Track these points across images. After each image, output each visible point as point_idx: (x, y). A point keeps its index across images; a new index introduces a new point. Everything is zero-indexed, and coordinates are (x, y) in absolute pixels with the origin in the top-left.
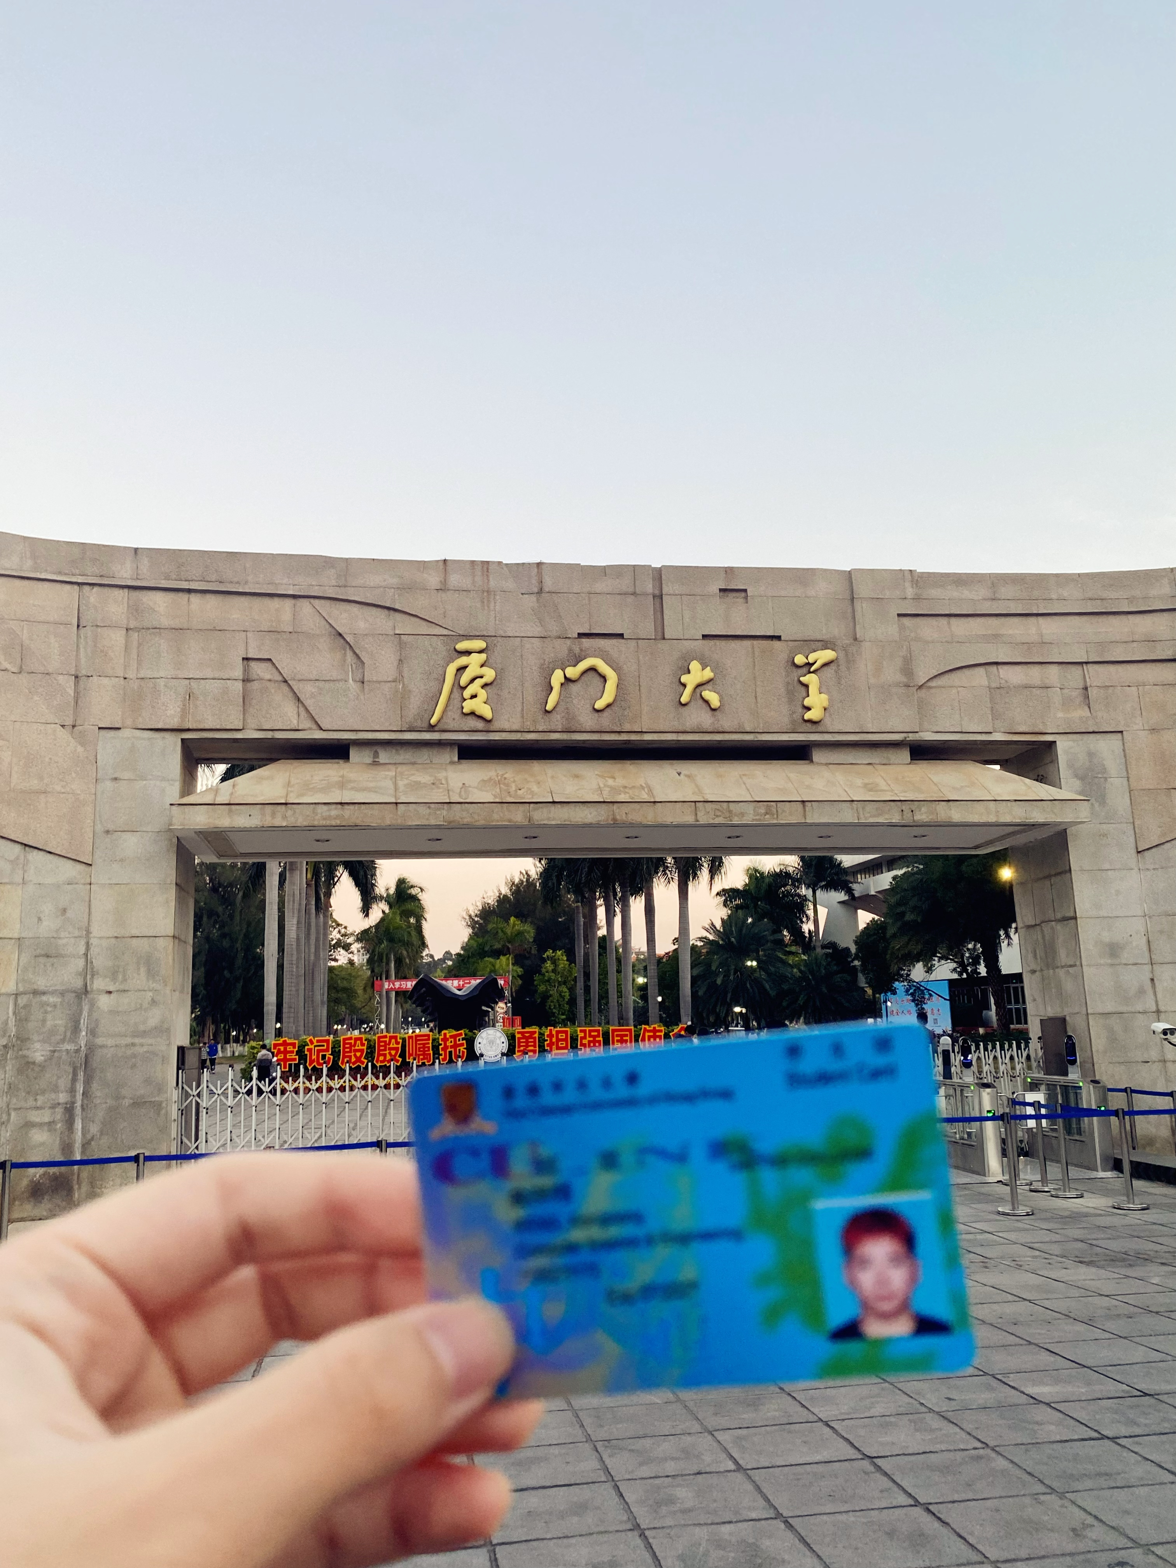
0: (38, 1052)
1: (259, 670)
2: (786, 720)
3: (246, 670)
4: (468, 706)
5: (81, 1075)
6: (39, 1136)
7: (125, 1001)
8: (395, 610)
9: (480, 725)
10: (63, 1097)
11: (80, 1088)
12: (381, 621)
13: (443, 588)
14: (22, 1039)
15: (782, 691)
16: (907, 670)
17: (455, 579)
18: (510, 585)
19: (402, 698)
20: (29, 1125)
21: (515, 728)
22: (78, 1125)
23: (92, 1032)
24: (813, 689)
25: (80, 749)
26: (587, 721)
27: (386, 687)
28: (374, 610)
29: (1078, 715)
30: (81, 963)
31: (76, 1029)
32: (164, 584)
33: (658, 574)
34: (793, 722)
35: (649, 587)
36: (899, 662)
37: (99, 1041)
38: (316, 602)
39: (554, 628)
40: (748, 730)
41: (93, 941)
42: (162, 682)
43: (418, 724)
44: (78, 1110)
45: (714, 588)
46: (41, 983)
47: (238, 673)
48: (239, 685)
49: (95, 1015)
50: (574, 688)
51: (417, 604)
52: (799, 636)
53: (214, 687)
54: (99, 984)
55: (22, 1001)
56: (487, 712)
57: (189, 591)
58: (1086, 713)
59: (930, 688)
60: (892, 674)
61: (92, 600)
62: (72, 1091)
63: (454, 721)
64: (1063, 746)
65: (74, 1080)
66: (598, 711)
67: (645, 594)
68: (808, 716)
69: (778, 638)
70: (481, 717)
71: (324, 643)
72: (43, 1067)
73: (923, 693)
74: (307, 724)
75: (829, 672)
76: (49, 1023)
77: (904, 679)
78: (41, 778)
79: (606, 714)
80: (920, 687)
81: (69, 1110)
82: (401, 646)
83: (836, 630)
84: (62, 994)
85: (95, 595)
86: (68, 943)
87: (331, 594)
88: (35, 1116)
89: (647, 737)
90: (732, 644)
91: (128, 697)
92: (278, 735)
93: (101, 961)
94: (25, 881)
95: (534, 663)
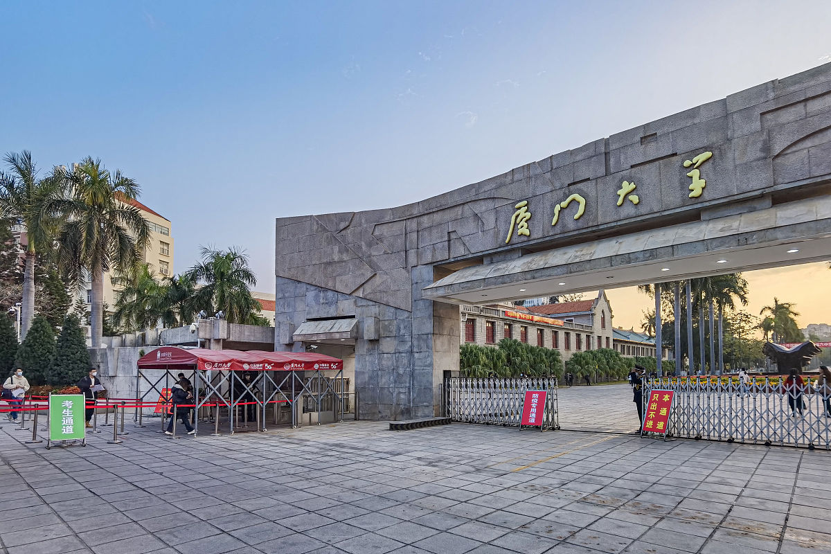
0: (401, 371)
1: (453, 236)
2: (679, 200)
3: (449, 237)
4: (520, 232)
5: (412, 379)
6: (402, 396)
7: (422, 354)
8: (495, 198)
9: (526, 239)
10: (408, 385)
11: (412, 382)
12: (490, 204)
13: (513, 182)
14: (398, 367)
15: (677, 184)
16: (766, 148)
17: (517, 177)
18: (539, 171)
19: (497, 234)
20: (400, 393)
21: (540, 236)
22: (412, 394)
23: (414, 365)
24: (695, 178)
25: (407, 275)
26: (571, 225)
27: (491, 232)
28: (488, 201)
30: (410, 343)
31: (410, 365)
32: (426, 212)
33: (606, 142)
35: (603, 150)
36: (759, 145)
37: (416, 368)
38: (469, 204)
39: (558, 185)
40: (656, 211)
41: (413, 336)
42: (427, 247)
43: (503, 244)
44: (412, 390)
45: (638, 138)
46: (401, 350)
47: (447, 238)
48: (447, 243)
49: (414, 360)
50: (566, 211)
51: (502, 192)
52: (689, 149)
53: (440, 246)
54: (415, 350)
55: (397, 355)
56: (527, 232)
57: (433, 212)
60: (754, 153)
61: (408, 224)
62: (410, 383)
63: (515, 240)
65: (410, 380)
66: (577, 220)
67: (600, 154)
68: (691, 195)
69: (674, 155)
70: (525, 235)
71: (471, 220)
72: (402, 375)
74: (467, 253)
75: (708, 165)
76: (403, 362)
77: (763, 155)
78: (398, 286)
79: (580, 220)
81: (409, 389)
82: (497, 212)
84: (406, 353)
85: (409, 222)
86: (407, 338)
87: (474, 198)
88: (401, 390)
89: (601, 227)
90: (648, 166)
91: (418, 255)
92: (459, 259)
93: (415, 343)
94: (396, 319)
95: (548, 205)
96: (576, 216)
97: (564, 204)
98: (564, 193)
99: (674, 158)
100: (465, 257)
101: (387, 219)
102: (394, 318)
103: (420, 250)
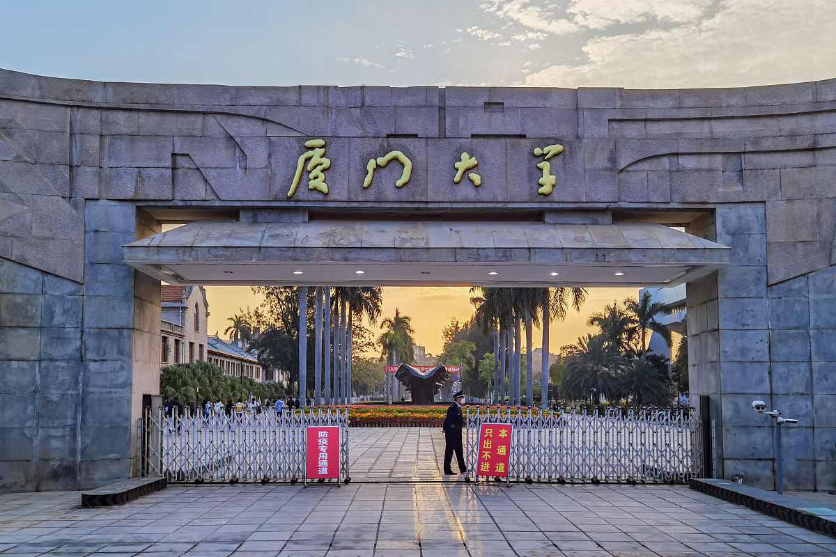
0: (54, 395)
1: (182, 162)
2: (526, 193)
3: (174, 162)
4: (312, 184)
5: (80, 409)
6: (56, 444)
7: (105, 366)
8: (268, 121)
9: (320, 197)
10: (69, 422)
11: (80, 417)
12: (259, 128)
13: (299, 105)
14: (45, 387)
15: (525, 173)
16: (613, 160)
17: (306, 99)
18: (342, 102)
19: (270, 179)
20: (49, 437)
21: (343, 199)
22: (79, 438)
23: (86, 384)
24: (546, 172)
25: (74, 212)
26: (391, 194)
27: (260, 172)
28: (254, 121)
29: (735, 190)
30: (78, 343)
31: (76, 383)
32: (122, 106)
33: (442, 93)
34: (531, 195)
35: (436, 101)
36: (607, 154)
37: (91, 389)
38: (218, 117)
39: (371, 131)
40: (500, 200)
41: (85, 330)
42: (122, 170)
43: (280, 196)
44: (79, 430)
45: (481, 102)
46: (55, 354)
47: (169, 163)
48: (169, 171)
49: (88, 374)
50: (384, 172)
51: (281, 116)
52: (539, 135)
53: (155, 173)
54: (89, 356)
55: (44, 364)
56: (324, 188)
57: (139, 110)
58: (739, 188)
59: (629, 171)
60: (601, 161)
61: (79, 116)
62: (75, 418)
63: (302, 195)
64: (720, 210)
65: (76, 412)
66: (398, 188)
67: (433, 106)
68: (541, 190)
69: (523, 136)
70: (320, 192)
71: (222, 143)
72: (57, 404)
73: (623, 175)
74: (211, 197)
75: (558, 160)
76: (60, 379)
77: (609, 165)
78: (51, 230)
79: (404, 190)
80: (621, 171)
81: (73, 429)
82: (270, 143)
83: (564, 131)
84: (68, 361)
85: (79, 114)
86: (70, 331)
87: (227, 110)
88: (53, 432)
89: (431, 205)
90: (492, 141)
91: (103, 180)
92: (194, 203)
93: (90, 342)
94: (43, 293)
95: (356, 155)
96: (399, 183)
97: (382, 161)
98: (381, 146)
99: (522, 141)
100: (207, 204)
101: (25, 93)
102: (38, 290)
103: (107, 171)
